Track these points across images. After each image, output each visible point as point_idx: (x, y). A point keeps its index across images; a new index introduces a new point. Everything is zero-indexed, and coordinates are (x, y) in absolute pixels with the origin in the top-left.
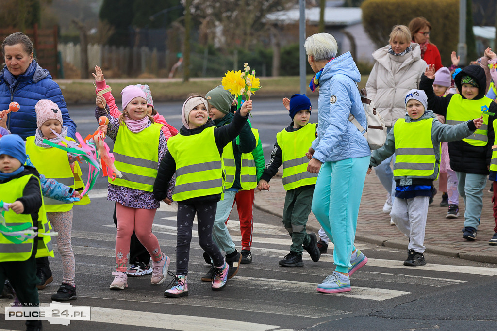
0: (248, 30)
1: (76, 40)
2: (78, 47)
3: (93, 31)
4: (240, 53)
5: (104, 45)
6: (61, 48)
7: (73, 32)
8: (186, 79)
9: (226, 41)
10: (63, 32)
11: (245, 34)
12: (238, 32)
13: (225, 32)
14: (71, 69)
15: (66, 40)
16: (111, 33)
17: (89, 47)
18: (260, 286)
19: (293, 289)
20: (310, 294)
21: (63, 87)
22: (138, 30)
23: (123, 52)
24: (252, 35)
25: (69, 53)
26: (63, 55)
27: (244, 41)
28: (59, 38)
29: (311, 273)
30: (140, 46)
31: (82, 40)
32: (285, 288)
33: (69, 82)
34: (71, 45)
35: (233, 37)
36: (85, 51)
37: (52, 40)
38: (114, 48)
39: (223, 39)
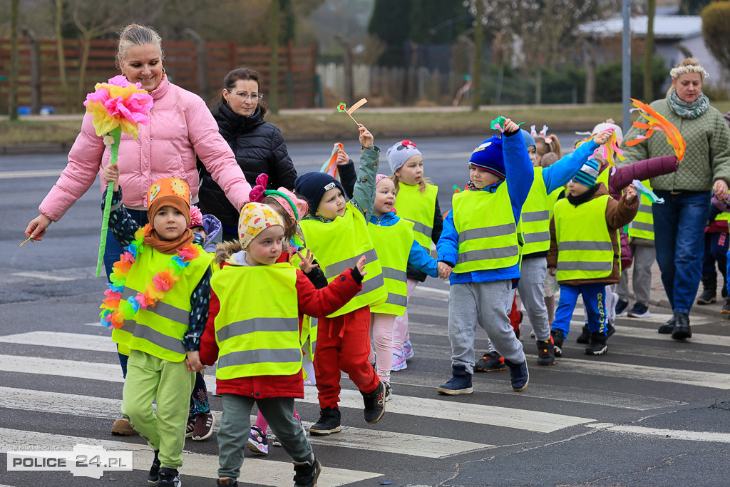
0: (555, 45)
1: (338, 60)
2: (341, 70)
3: (359, 49)
4: (544, 74)
5: (372, 66)
6: (320, 70)
7: (334, 49)
8: (476, 107)
9: (527, 58)
10: (323, 50)
11: (551, 50)
12: (542, 48)
13: (525, 48)
14: (333, 97)
15: (326, 60)
16: (381, 50)
17: (355, 69)
18: (571, 369)
19: (613, 372)
20: (635, 380)
21: (323, 119)
22: (415, 46)
23: (396, 73)
24: (559, 51)
25: (330, 76)
26: (322, 80)
27: (549, 59)
28: (318, 58)
29: (637, 353)
30: (417, 67)
31: (345, 60)
32: (603, 371)
33: (329, 112)
34: (332, 67)
35: (535, 53)
36: (349, 74)
37: (308, 60)
38: (385, 70)
39: (523, 57)
